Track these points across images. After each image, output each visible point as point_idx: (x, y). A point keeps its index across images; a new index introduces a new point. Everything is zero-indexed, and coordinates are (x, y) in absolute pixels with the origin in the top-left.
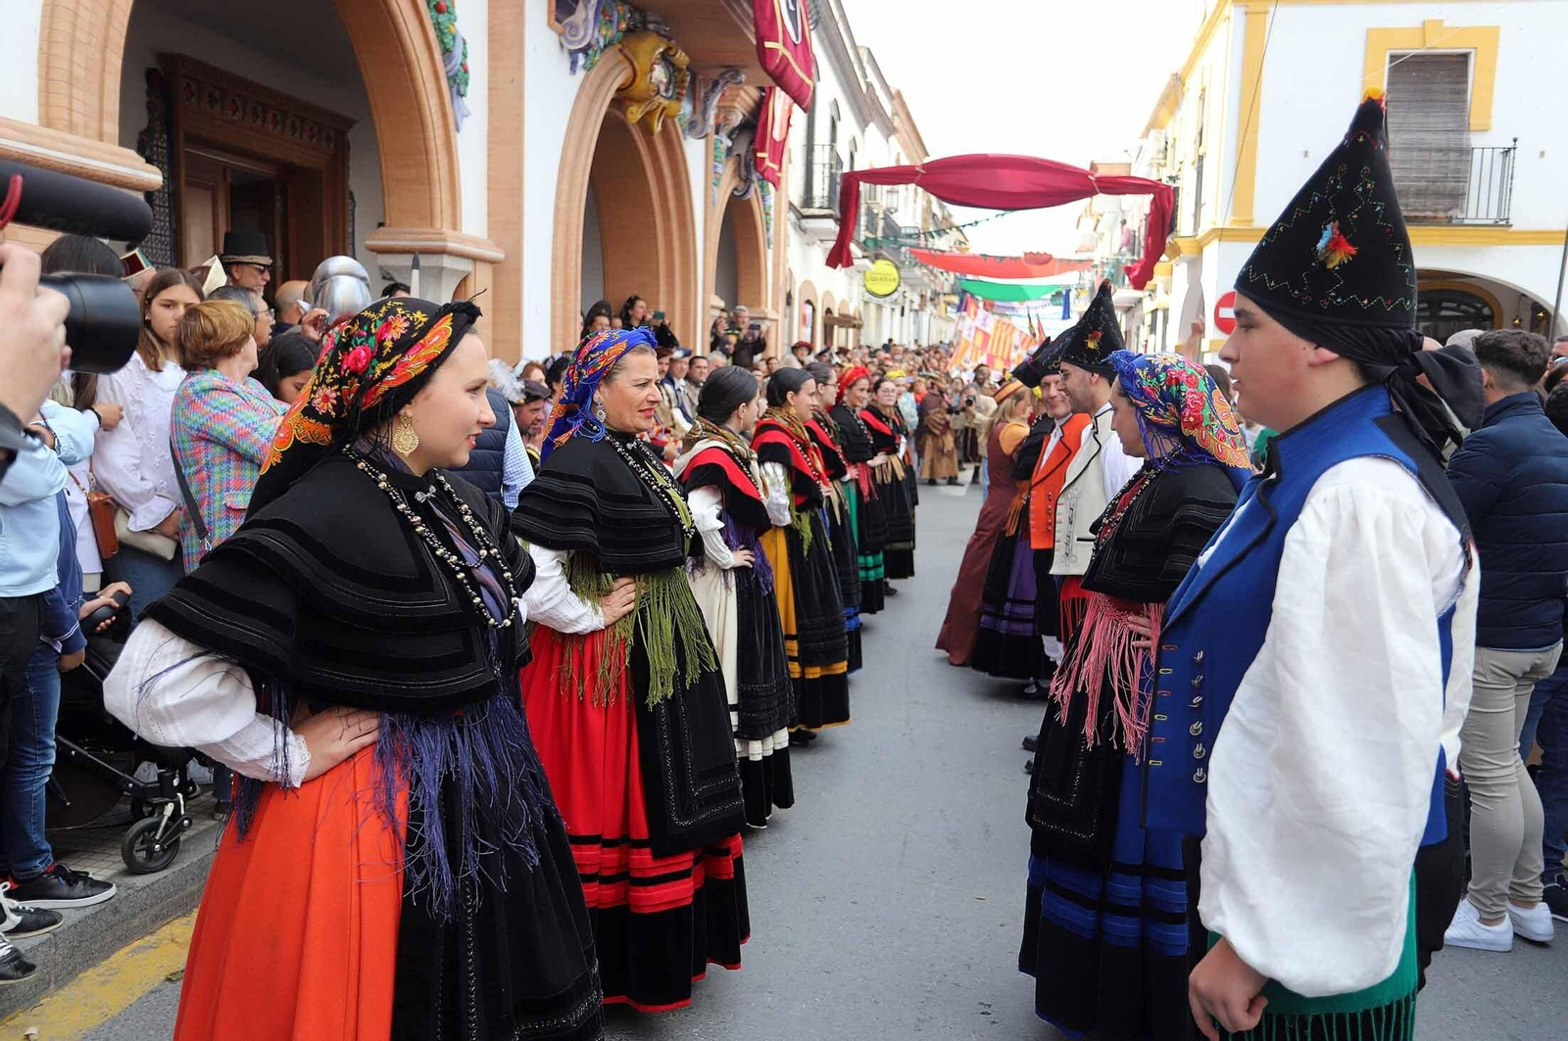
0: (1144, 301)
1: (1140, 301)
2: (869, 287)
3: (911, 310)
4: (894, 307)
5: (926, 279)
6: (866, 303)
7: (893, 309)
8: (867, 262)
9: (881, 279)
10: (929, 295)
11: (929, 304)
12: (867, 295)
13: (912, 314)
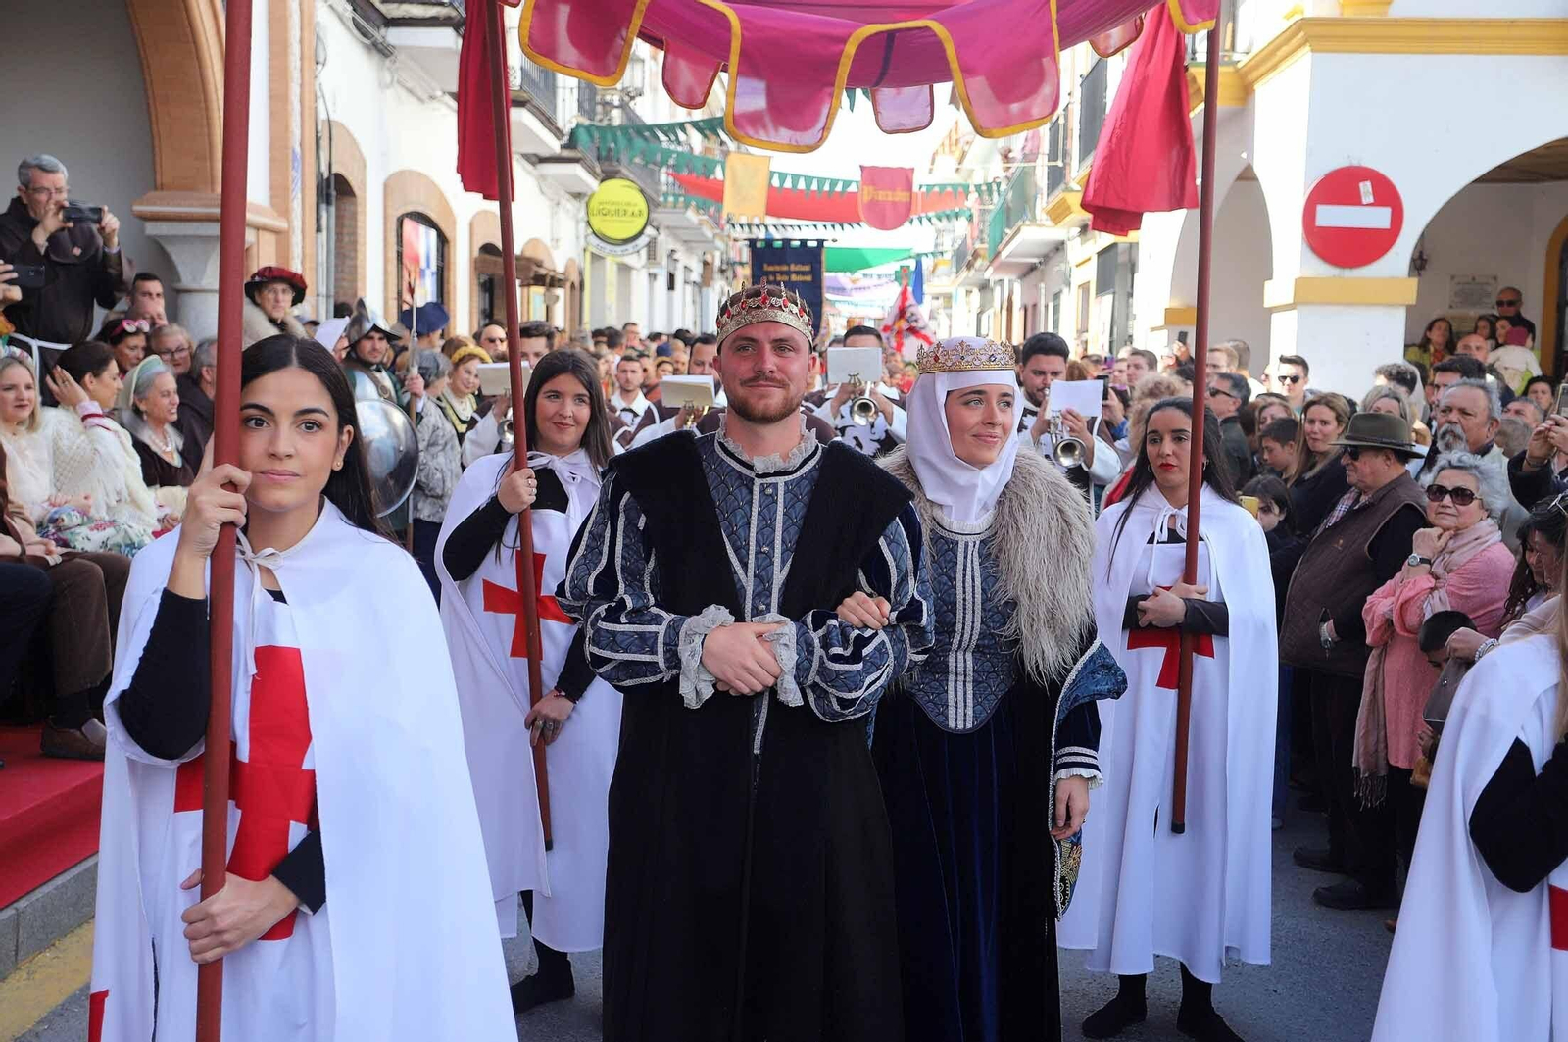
0: (1069, 246)
1: (1059, 247)
2: (596, 222)
3: (686, 282)
4: (653, 270)
5: (709, 234)
6: (596, 257)
7: (653, 277)
8: (577, 169)
9: (617, 212)
10: (717, 263)
11: (717, 276)
12: (594, 240)
13: (689, 288)
